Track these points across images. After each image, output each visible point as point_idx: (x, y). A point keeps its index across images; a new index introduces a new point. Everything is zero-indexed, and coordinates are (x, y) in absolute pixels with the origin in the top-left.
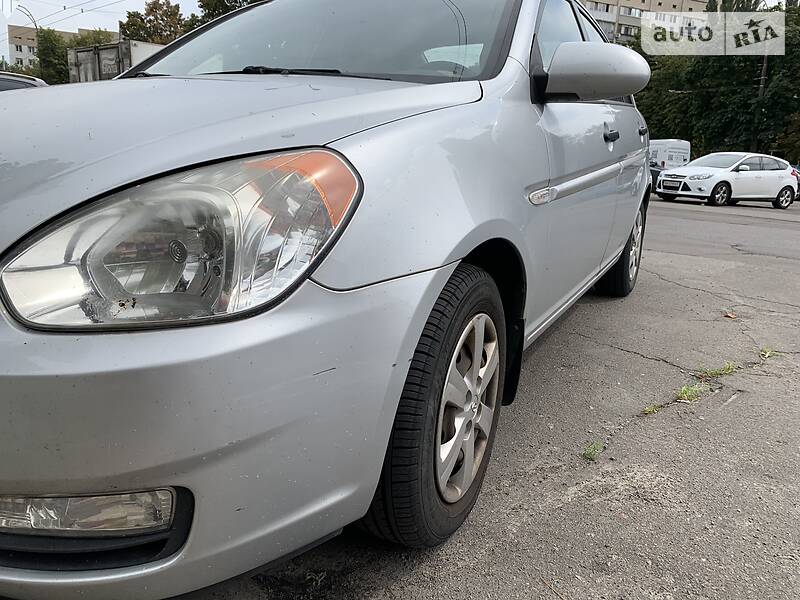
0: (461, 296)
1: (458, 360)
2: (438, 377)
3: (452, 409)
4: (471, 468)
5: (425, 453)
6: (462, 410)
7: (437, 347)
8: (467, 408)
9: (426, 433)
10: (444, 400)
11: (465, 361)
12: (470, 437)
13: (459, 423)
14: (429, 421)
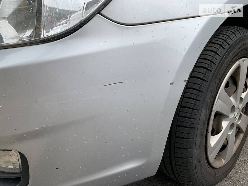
0: (231, 43)
1: (227, 86)
2: (209, 94)
3: (219, 116)
4: (232, 148)
5: (198, 143)
6: (228, 117)
7: (210, 75)
8: (232, 116)
9: (199, 131)
10: (215, 110)
11: (232, 87)
12: (232, 132)
13: (225, 124)
14: (201, 123)
